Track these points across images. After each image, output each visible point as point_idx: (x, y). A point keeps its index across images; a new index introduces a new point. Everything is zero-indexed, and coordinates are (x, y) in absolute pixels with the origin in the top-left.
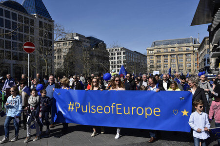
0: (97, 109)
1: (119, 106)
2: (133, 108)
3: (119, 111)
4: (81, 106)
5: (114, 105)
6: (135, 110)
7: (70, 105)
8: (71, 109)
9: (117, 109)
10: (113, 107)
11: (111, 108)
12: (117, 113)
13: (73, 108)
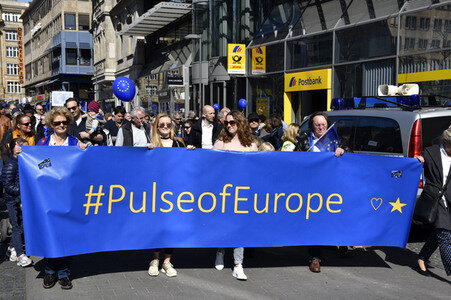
0: (179, 201)
1: (242, 194)
2: (277, 197)
3: (241, 206)
4: (128, 195)
5: (228, 190)
6: (282, 201)
7: (90, 195)
8: (92, 209)
9: (237, 199)
10: (224, 194)
11: (219, 199)
12: (236, 211)
13: (98, 204)
